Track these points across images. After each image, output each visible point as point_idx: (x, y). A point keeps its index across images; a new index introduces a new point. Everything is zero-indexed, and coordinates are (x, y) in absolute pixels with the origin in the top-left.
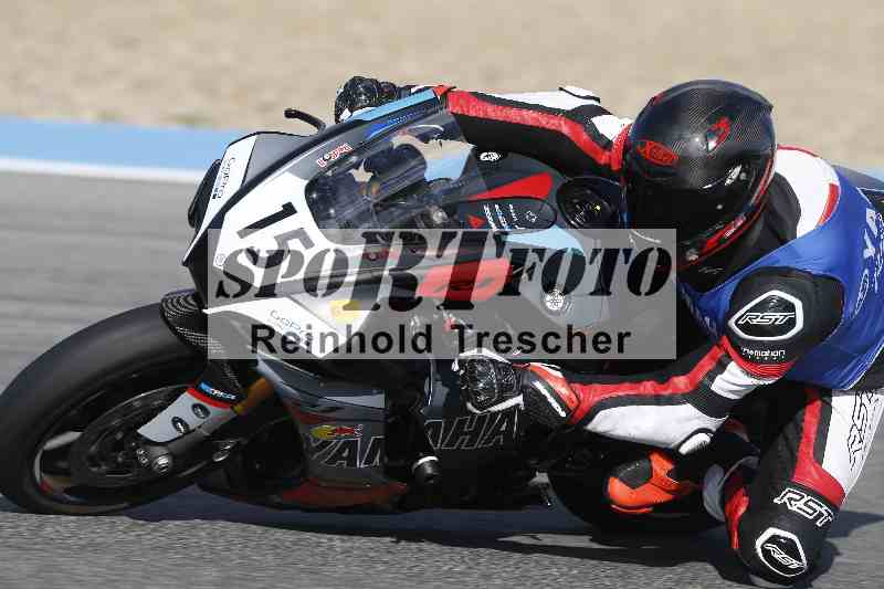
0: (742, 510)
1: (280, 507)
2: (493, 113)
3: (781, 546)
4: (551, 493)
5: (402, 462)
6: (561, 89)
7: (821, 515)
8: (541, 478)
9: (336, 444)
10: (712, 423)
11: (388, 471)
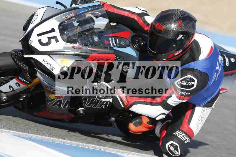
0: (164, 135)
1: (36, 116)
2: (116, 11)
3: (173, 146)
4: (115, 123)
5: (74, 108)
6: (136, 7)
7: (186, 140)
8: (113, 119)
9: (56, 101)
10: (167, 112)
11: (69, 110)
